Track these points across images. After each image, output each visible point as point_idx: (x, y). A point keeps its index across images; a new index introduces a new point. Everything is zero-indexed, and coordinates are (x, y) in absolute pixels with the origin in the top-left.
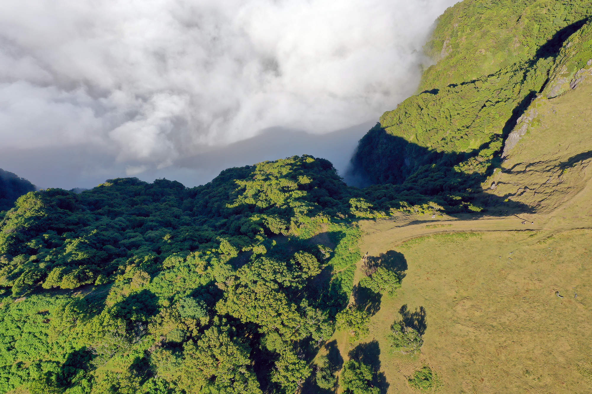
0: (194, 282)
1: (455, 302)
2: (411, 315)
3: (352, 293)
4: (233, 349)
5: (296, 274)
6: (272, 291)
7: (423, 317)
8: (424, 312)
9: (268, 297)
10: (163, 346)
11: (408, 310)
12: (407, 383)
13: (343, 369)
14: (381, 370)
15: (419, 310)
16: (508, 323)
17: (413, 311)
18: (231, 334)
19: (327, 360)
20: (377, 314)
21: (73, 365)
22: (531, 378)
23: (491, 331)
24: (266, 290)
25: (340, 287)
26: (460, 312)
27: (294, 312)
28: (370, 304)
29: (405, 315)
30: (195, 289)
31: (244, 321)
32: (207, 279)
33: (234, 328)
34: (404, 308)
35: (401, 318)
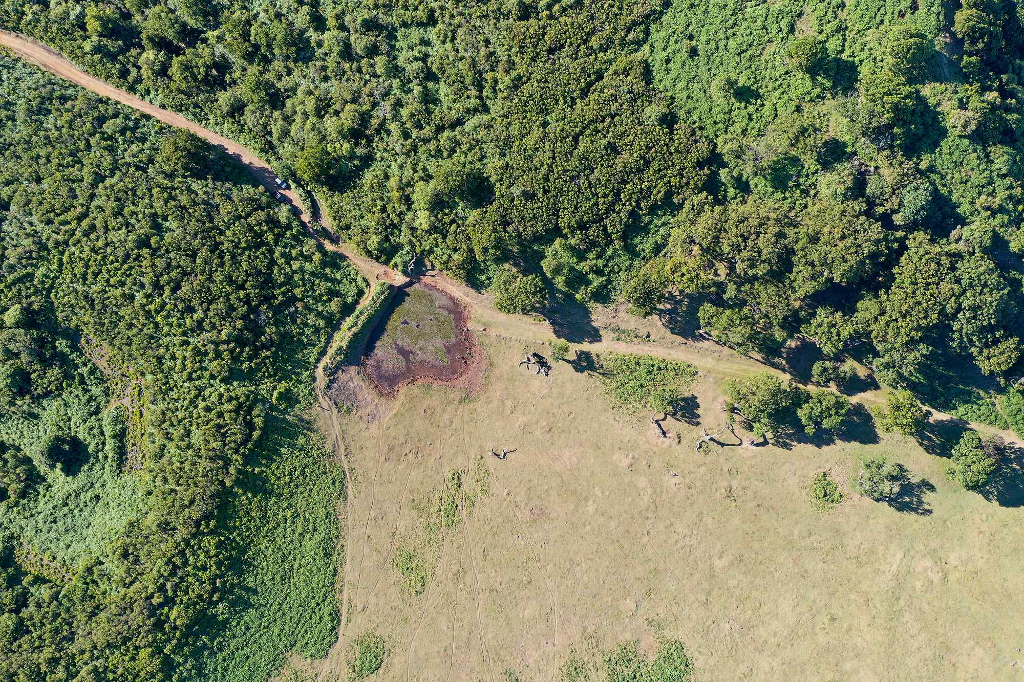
0: (962, 196)
1: (941, 562)
2: (919, 496)
3: (955, 417)
4: (852, 260)
5: (975, 338)
6: (941, 305)
7: (915, 510)
8: (922, 514)
9: (930, 300)
10: (860, 173)
11: (927, 492)
12: (822, 471)
13: (839, 394)
14: (838, 442)
15: (926, 507)
16: (904, 620)
17: (925, 498)
18: (873, 256)
19: (848, 376)
20: (921, 448)
21: (838, 70)
22: (825, 620)
23: (890, 594)
24: (942, 296)
25: (965, 402)
26: (922, 563)
27: (907, 335)
28: (937, 442)
29: (919, 487)
30: (951, 199)
31: (896, 270)
32: (968, 213)
33: (883, 259)
34: (932, 488)
35: (914, 480)
